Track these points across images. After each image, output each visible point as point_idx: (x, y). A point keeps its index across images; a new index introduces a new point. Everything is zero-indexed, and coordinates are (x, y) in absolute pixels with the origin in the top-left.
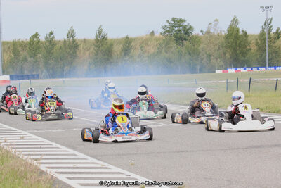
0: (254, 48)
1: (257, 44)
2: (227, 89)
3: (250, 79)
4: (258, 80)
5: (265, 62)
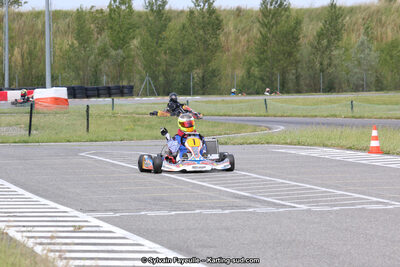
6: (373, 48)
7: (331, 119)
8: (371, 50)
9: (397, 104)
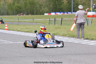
0: (65, 2)
2: (49, 24)
3: (62, 19)
4: (67, 19)
5: (71, 9)
9: (12, 18)
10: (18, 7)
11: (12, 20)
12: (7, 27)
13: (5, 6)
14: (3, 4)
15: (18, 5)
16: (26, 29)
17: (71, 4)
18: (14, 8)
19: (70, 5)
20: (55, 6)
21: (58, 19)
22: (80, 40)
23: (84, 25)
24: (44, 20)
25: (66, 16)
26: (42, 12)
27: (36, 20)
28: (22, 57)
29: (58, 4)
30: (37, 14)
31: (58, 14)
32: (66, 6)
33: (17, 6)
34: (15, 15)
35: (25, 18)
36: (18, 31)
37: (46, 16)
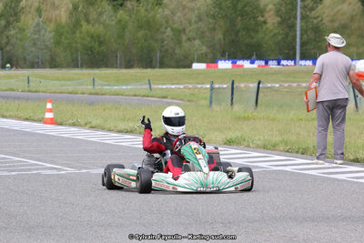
0: (272, 20)
1: (278, 12)
2: (211, 103)
3: (259, 83)
4: (277, 85)
5: (294, 48)
6: (49, 29)
7: (9, 93)
8: (46, 31)
9: (69, 80)
10: (92, 37)
11: (69, 86)
12: (50, 111)
13: (43, 32)
14: (34, 25)
15: (92, 31)
16: (123, 120)
17: (292, 27)
18: (79, 40)
19: (291, 34)
20: (234, 37)
21: (242, 85)
22: (327, 165)
23: (344, 107)
24: (191, 86)
25: (275, 73)
26: (186, 57)
27: (160, 87)
28: (110, 225)
29: (244, 29)
30: (162, 65)
31: (242, 66)
32: (275, 35)
33: (88, 32)
34: (82, 67)
35: (118, 81)
36: (91, 127)
37: (199, 72)
